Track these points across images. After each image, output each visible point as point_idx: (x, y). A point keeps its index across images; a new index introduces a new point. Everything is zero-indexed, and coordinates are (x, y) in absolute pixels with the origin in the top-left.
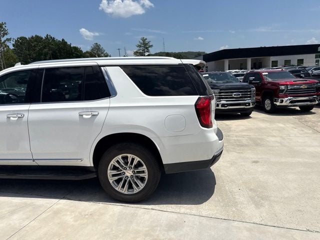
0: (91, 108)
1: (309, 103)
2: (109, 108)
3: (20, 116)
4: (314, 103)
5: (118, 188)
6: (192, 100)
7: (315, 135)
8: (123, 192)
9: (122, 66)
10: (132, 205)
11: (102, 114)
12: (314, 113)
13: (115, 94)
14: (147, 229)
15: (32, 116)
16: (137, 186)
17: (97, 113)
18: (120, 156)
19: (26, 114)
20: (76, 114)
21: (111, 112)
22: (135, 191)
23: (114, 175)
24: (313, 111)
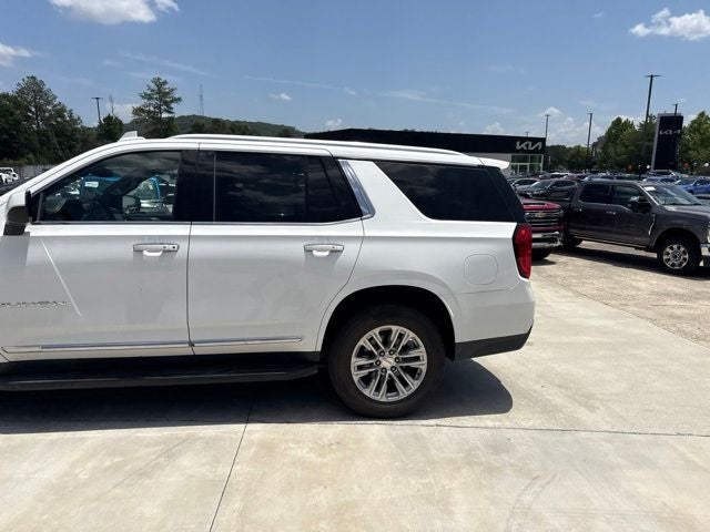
0: (328, 238)
1: (547, 245)
2: (363, 239)
3: (171, 247)
4: (555, 245)
5: (369, 392)
6: (506, 229)
7: (580, 300)
8: (378, 398)
9: (380, 163)
10: (398, 422)
11: (350, 250)
12: (553, 263)
13: (372, 212)
14: (462, 455)
15: (197, 249)
16: (405, 384)
17: (341, 248)
18: (377, 331)
19: (184, 246)
20: (297, 249)
21: (368, 247)
22: (401, 394)
23: (360, 368)
24: (550, 258)
